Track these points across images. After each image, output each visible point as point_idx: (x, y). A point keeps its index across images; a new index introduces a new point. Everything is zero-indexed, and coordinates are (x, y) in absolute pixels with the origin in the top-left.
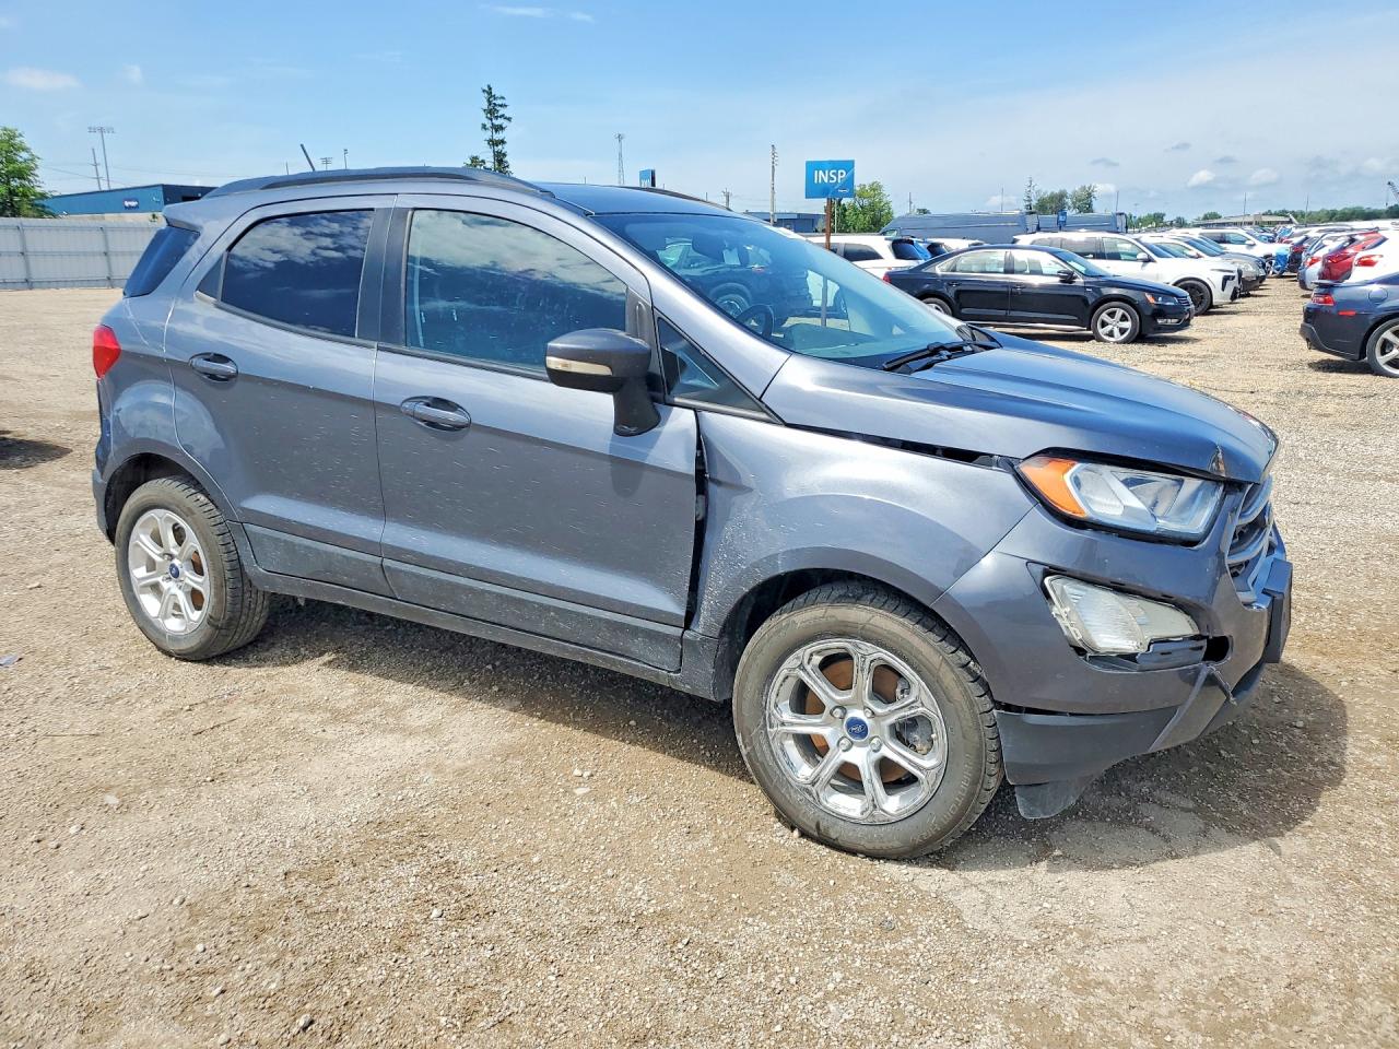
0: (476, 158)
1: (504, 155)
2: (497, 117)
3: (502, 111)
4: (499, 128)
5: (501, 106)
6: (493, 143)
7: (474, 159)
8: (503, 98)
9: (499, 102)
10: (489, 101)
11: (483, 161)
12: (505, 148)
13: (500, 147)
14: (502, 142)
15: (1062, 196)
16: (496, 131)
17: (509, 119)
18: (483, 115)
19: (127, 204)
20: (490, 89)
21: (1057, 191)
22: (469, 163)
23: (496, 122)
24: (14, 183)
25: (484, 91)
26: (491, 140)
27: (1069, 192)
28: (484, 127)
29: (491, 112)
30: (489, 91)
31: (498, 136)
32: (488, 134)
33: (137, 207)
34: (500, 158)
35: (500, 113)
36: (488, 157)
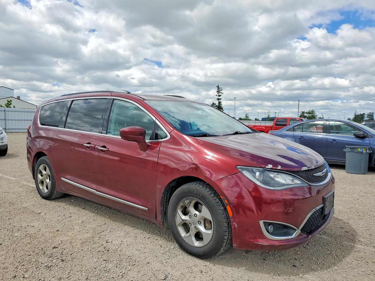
0: (214, 103)
1: (221, 102)
4: (219, 96)
5: (221, 90)
6: (218, 99)
9: (220, 89)
10: (218, 89)
11: (216, 104)
13: (220, 100)
14: (220, 99)
15: (364, 114)
17: (223, 93)
21: (362, 113)
22: (212, 104)
23: (219, 94)
25: (217, 87)
26: (217, 99)
27: (366, 113)
28: (216, 95)
29: (218, 92)
30: (218, 87)
31: (219, 98)
32: (217, 97)
34: (220, 103)
35: (221, 92)
36: (217, 103)
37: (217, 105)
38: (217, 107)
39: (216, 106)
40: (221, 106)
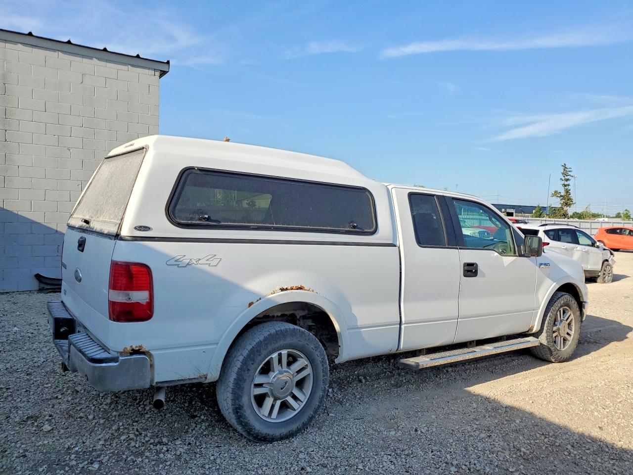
1: (570, 190)
3: (569, 173)
4: (567, 180)
5: (569, 171)
6: (565, 185)
7: (556, 192)
8: (570, 168)
10: (564, 170)
11: (560, 193)
12: (570, 188)
13: (568, 187)
14: (569, 185)
17: (572, 176)
20: (565, 165)
22: (553, 193)
23: (566, 177)
25: (562, 166)
28: (561, 179)
29: (565, 173)
30: (565, 166)
31: (566, 183)
32: (563, 182)
34: (567, 191)
36: (562, 191)
37: (562, 194)
38: (562, 198)
39: (561, 196)
40: (570, 196)
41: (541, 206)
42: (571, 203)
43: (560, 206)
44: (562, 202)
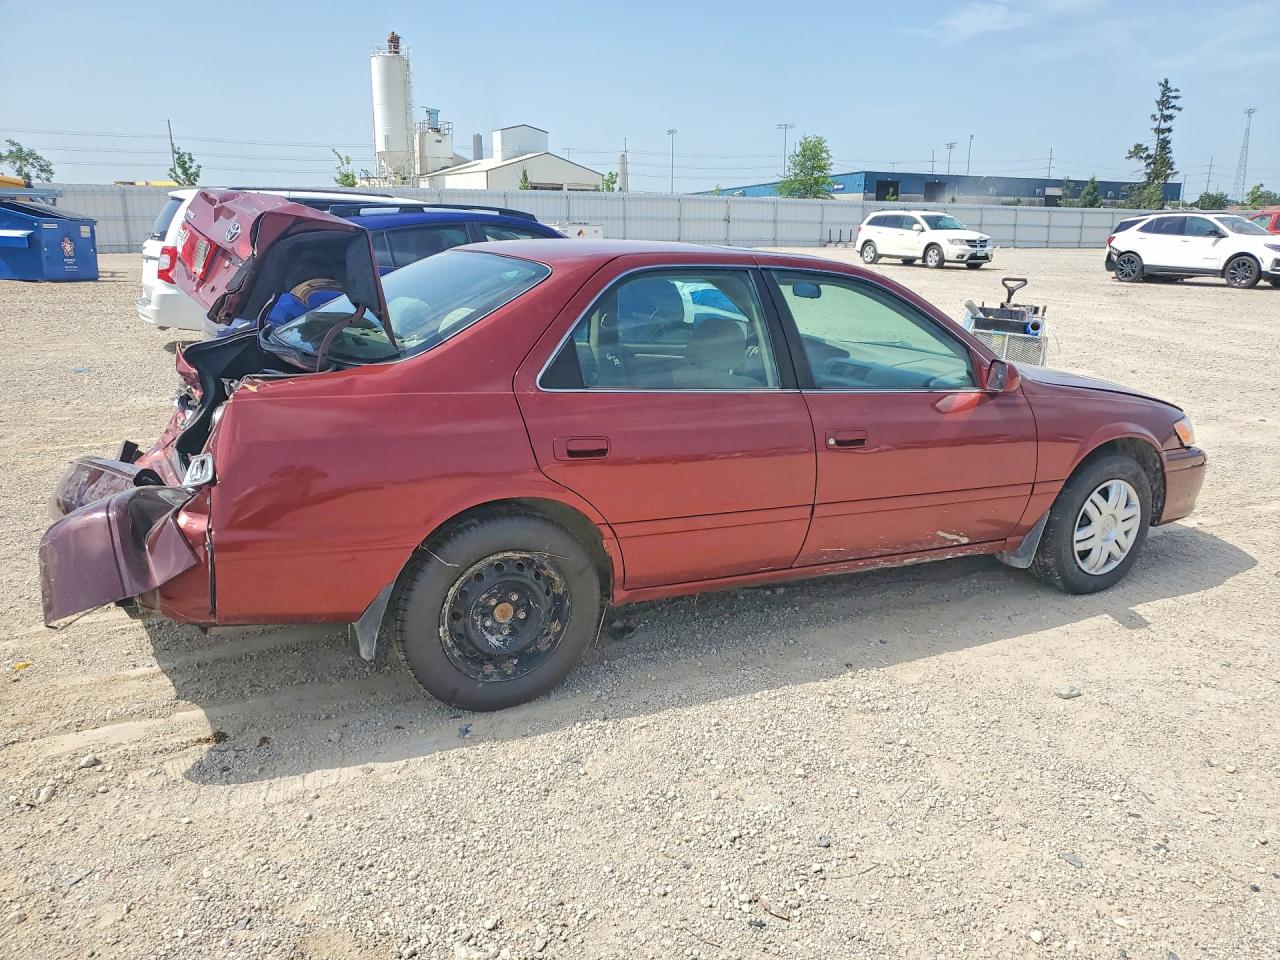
0: (1141, 145)
1: (1169, 142)
2: (1168, 108)
3: (1174, 102)
4: (1167, 118)
6: (1159, 131)
7: (1138, 147)
8: (1177, 90)
9: (1173, 94)
10: (1164, 94)
11: (1147, 149)
12: (1169, 136)
13: (1166, 135)
14: (1169, 130)
16: (1165, 121)
17: (1180, 109)
18: (1156, 106)
19: (836, 187)
20: (1167, 82)
22: (1133, 150)
23: (1166, 112)
24: (816, 174)
25: (1160, 84)
26: (1156, 129)
28: (1154, 116)
29: (1164, 103)
30: (1165, 85)
31: (1164, 125)
32: (1156, 124)
33: (843, 189)
34: (1164, 145)
35: (1172, 104)
36: (1152, 145)
37: (1151, 152)
38: (1149, 161)
39: (1149, 157)
40: (1169, 155)
41: (1098, 179)
42: (1169, 171)
43: (1144, 179)
44: (1149, 171)
